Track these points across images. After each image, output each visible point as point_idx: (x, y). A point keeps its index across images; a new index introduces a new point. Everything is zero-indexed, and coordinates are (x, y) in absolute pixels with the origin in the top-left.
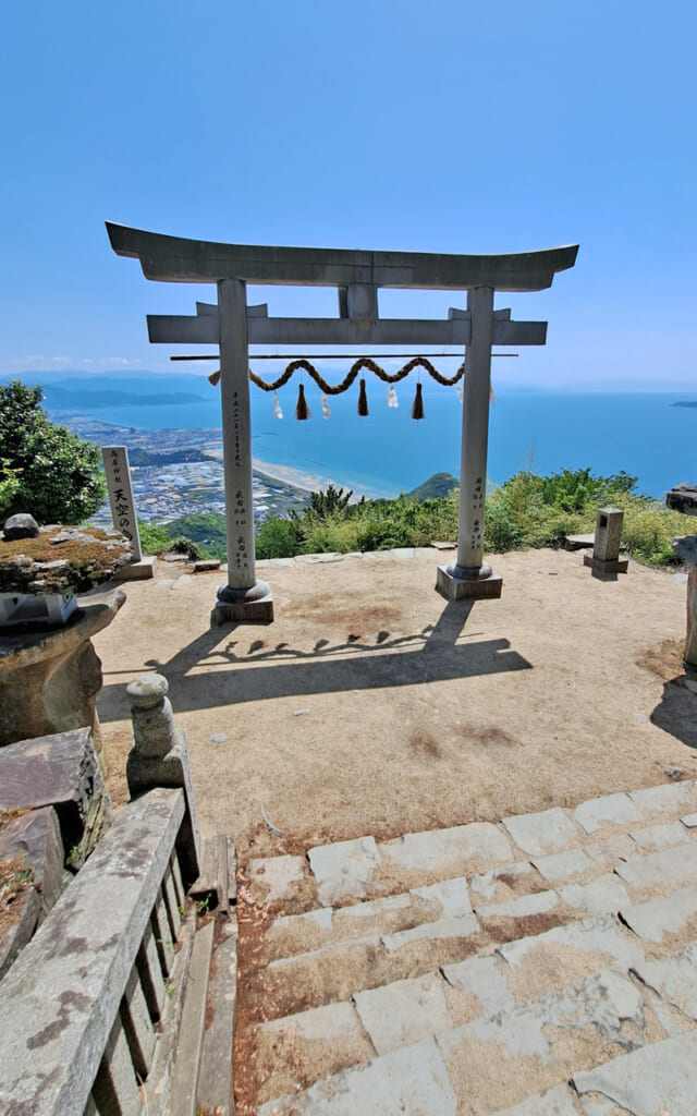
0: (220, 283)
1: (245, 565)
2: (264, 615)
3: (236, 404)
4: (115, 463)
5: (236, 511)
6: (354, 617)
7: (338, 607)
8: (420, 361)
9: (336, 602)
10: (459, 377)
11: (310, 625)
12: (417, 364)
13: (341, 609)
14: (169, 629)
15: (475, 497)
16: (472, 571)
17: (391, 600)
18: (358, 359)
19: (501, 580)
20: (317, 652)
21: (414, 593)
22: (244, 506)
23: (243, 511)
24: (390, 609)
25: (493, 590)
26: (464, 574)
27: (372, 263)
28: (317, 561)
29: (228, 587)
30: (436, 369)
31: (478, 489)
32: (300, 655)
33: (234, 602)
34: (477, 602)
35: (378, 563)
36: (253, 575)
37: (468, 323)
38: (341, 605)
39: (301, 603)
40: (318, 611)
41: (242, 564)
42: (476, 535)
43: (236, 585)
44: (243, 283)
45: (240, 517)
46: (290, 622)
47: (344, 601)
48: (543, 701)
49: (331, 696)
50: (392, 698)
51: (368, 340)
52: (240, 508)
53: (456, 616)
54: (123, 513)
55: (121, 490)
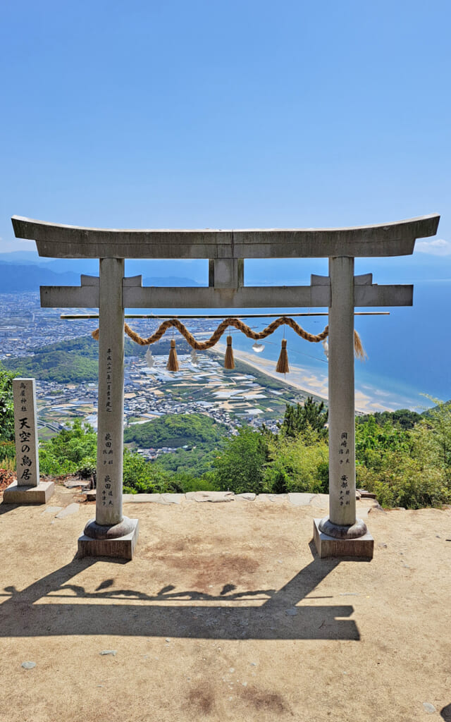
0: (101, 260)
1: (110, 502)
2: (122, 554)
3: (109, 358)
4: (23, 394)
5: (105, 452)
6: (209, 564)
7: (201, 551)
8: (286, 320)
9: (202, 546)
10: (323, 337)
11: (164, 568)
12: (281, 323)
13: (203, 554)
14: (36, 558)
15: (341, 452)
16: (339, 529)
17: (257, 550)
18: (224, 319)
19: (372, 542)
20: (160, 596)
21: (285, 546)
22: (112, 448)
23: (111, 452)
24: (250, 560)
25: (364, 552)
26: (332, 531)
27: (233, 241)
28: (206, 499)
29: (95, 523)
30: (301, 327)
31: (344, 444)
32: (143, 597)
33: (96, 538)
34: (342, 563)
35: (267, 508)
36: (119, 512)
37: (328, 288)
38: (207, 550)
39: (168, 543)
40: (180, 554)
41: (107, 501)
42: (344, 490)
43: (101, 522)
44: (120, 261)
45: (108, 457)
46: (146, 563)
47: (210, 546)
48: (341, 677)
49: (142, 641)
50: (197, 650)
51: (229, 304)
52: (108, 449)
53: (310, 578)
54: (25, 440)
55: (26, 419)
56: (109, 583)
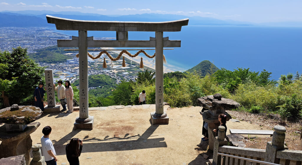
0: (79, 31)
1: (85, 111)
2: (89, 127)
3: (83, 64)
4: (48, 75)
5: (82, 95)
6: (118, 129)
7: (115, 125)
8: (142, 51)
9: (115, 123)
10: (154, 56)
11: (104, 131)
12: (141, 52)
13: (116, 126)
14: (59, 131)
15: (159, 92)
16: (159, 115)
17: (133, 123)
18: (122, 51)
19: (168, 119)
20: (105, 140)
21: (142, 122)
22: (85, 94)
23: (84, 95)
24: (131, 127)
25: (166, 122)
26: (156, 116)
27: (124, 26)
28: (115, 108)
29: (79, 118)
30: (147, 54)
31: (160, 90)
32: (99, 140)
33: (80, 123)
34: (160, 125)
35: (135, 110)
36: (87, 114)
37: (155, 42)
38: (117, 124)
39: (104, 123)
40: (108, 126)
41: (83, 111)
42: (160, 104)
43: (81, 118)
44: (86, 32)
45: (83, 97)
46: (98, 130)
47: (118, 123)
48: (160, 158)
49: (99, 153)
50: (117, 154)
51: (124, 46)
52: (83, 94)
53: (150, 131)
54: (50, 91)
55: (50, 84)
56: (87, 137)
